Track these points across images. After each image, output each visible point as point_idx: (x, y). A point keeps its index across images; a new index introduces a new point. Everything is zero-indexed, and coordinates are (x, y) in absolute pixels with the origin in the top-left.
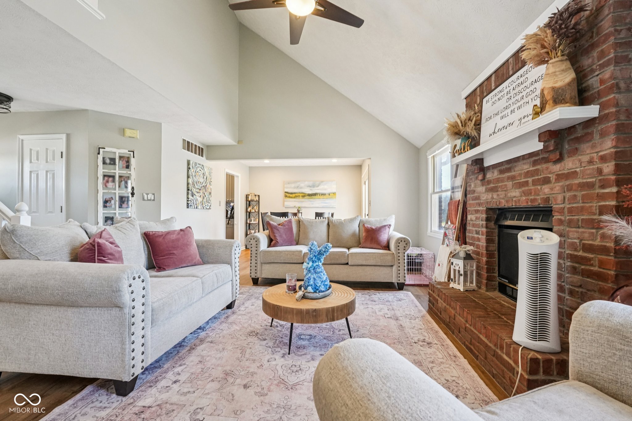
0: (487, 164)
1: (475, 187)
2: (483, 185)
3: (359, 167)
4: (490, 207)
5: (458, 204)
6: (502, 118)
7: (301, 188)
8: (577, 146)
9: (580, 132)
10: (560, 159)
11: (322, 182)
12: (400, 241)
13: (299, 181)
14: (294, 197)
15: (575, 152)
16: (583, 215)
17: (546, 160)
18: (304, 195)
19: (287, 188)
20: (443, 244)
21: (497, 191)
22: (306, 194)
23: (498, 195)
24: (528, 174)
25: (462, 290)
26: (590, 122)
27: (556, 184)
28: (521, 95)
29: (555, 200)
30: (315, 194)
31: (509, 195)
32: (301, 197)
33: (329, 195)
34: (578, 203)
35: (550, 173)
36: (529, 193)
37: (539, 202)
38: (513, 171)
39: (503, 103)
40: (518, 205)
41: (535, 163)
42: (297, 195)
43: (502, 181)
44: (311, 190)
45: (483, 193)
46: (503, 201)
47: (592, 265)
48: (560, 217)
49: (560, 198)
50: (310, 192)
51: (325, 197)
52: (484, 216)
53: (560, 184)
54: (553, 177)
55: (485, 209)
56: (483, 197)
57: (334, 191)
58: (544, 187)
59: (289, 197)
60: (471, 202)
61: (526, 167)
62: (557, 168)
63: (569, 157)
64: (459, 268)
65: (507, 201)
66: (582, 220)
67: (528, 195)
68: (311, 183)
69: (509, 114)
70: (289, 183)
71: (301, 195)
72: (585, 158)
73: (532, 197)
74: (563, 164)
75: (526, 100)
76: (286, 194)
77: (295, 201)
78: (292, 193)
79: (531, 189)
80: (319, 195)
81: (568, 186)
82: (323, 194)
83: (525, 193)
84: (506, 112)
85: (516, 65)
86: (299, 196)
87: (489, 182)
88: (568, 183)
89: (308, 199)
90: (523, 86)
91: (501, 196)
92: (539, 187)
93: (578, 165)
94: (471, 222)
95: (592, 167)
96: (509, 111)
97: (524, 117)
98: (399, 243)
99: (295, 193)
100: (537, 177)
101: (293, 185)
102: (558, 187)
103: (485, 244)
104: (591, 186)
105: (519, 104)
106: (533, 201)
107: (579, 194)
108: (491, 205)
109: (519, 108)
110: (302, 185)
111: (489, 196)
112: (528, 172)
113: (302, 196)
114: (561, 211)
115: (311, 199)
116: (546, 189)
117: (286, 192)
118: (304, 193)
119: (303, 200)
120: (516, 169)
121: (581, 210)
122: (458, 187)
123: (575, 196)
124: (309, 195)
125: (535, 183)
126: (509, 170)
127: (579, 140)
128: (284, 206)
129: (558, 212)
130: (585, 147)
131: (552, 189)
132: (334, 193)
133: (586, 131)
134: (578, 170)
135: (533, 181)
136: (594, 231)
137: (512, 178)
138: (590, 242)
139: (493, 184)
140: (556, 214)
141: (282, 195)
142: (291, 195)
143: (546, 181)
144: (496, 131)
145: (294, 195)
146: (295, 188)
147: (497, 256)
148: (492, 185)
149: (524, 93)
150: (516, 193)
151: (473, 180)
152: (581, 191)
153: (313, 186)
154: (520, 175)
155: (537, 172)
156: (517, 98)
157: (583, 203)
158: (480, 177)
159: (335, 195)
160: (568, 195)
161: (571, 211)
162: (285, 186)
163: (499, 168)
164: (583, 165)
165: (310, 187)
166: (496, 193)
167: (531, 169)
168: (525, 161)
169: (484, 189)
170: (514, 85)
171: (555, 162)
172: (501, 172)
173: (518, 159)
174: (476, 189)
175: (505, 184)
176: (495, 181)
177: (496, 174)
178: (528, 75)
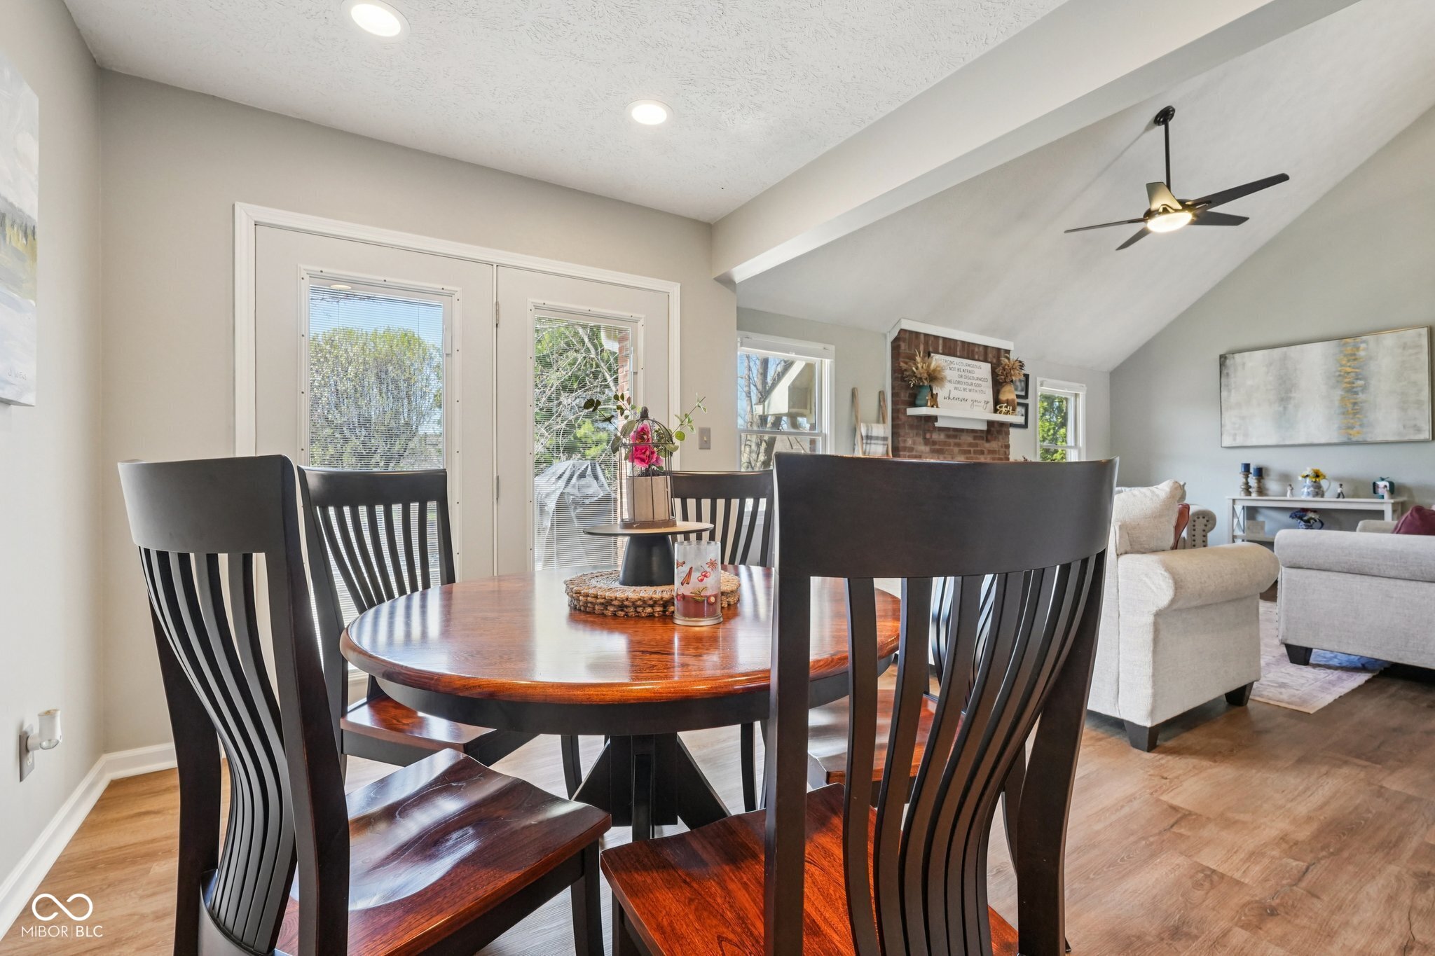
0: (937, 424)
1: (914, 443)
6: (956, 388)
10: (990, 441)
15: (995, 438)
17: (982, 438)
24: (970, 445)
28: (972, 381)
35: (985, 448)
38: (959, 438)
39: (955, 375)
41: (975, 438)
43: (949, 445)
45: (926, 453)
53: (990, 456)
54: (986, 451)
61: (969, 439)
62: (987, 445)
63: (994, 440)
69: (963, 390)
72: (1000, 444)
74: (990, 444)
75: (974, 387)
84: (960, 386)
85: (962, 351)
87: (934, 443)
88: (993, 456)
90: (971, 374)
92: (978, 456)
93: (997, 446)
96: (963, 386)
97: (976, 401)
100: (976, 449)
105: (971, 387)
109: (970, 390)
120: (962, 438)
125: (975, 452)
126: (955, 437)
127: (999, 432)
134: (997, 449)
135: (974, 451)
137: (958, 445)
139: (939, 445)
143: (982, 452)
144: (952, 397)
148: (937, 447)
149: (974, 382)
151: (911, 435)
154: (964, 443)
155: (976, 445)
156: (966, 380)
158: (928, 435)
163: (945, 432)
164: (999, 447)
166: (943, 456)
167: (973, 441)
169: (927, 449)
170: (965, 368)
171: (988, 441)
172: (948, 436)
173: (962, 430)
174: (915, 447)
175: (952, 448)
176: (940, 443)
177: (942, 437)
178: (975, 370)
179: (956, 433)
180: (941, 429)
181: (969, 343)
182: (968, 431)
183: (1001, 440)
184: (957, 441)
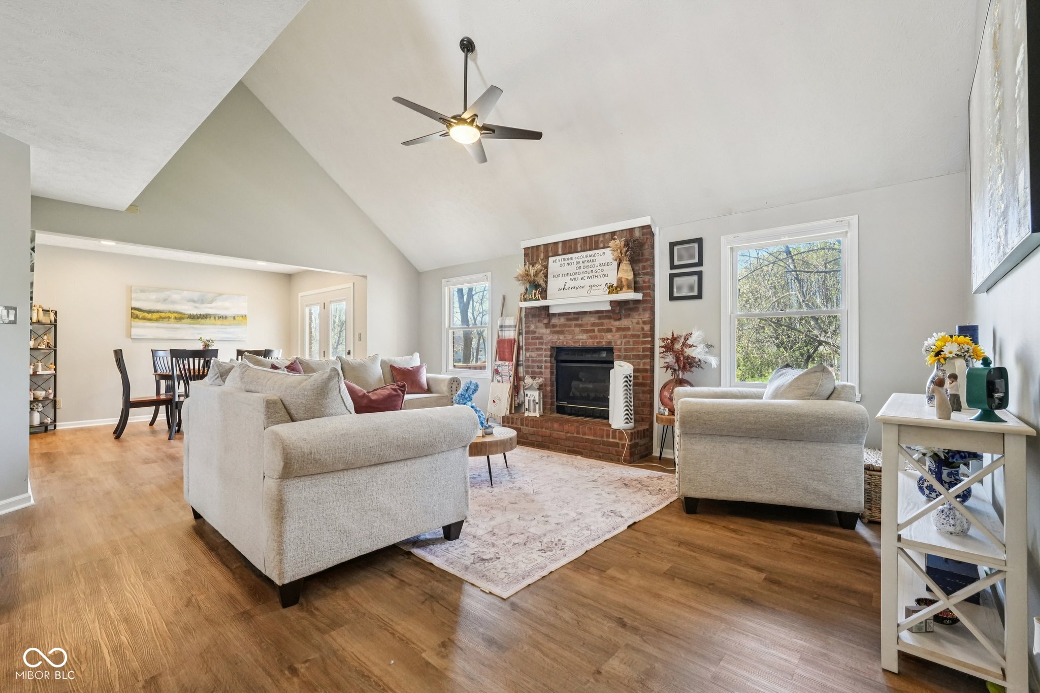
0: (552, 311)
1: (536, 328)
2: (546, 328)
3: (289, 277)
4: (554, 346)
5: (514, 343)
6: (572, 280)
7: (173, 302)
8: (629, 312)
9: (631, 306)
10: (620, 319)
11: (221, 295)
12: (452, 382)
13: (169, 289)
14: (157, 320)
15: (628, 316)
16: (633, 352)
17: (610, 318)
18: (180, 317)
19: (138, 300)
20: (492, 381)
21: (564, 334)
22: (184, 314)
23: (565, 337)
24: (593, 324)
25: (538, 416)
26: (637, 302)
27: (617, 333)
28: (591, 269)
29: (616, 343)
30: (205, 317)
31: (577, 337)
32: (172, 320)
33: (234, 318)
34: (630, 345)
36: (596, 337)
37: (604, 344)
38: (580, 320)
39: (572, 269)
40: (585, 345)
41: (600, 318)
42: (163, 315)
43: (570, 326)
44: (196, 307)
45: (547, 334)
46: (570, 341)
47: (639, 379)
48: (619, 353)
49: (619, 342)
50: (195, 312)
51: (225, 321)
52: (549, 353)
53: (620, 333)
54: (614, 330)
55: (549, 347)
56: (547, 337)
57: (243, 312)
58: (607, 334)
59: (144, 319)
60: (530, 341)
61: (593, 319)
62: (617, 323)
63: (625, 318)
64: (534, 398)
65: (574, 342)
66: (633, 355)
67: (594, 339)
68: (196, 296)
69: (580, 279)
70: (142, 291)
71: (173, 316)
72: (635, 321)
73: (598, 340)
74: (621, 322)
75: (594, 274)
76: (136, 312)
77: (157, 327)
78: (150, 312)
79: (596, 335)
80: (212, 318)
81: (624, 335)
82: (220, 317)
83: (591, 337)
84: (576, 276)
85: (584, 245)
86: (169, 318)
87: (554, 326)
88: (624, 333)
89: (190, 324)
90: (592, 263)
91: (569, 338)
92: (604, 334)
93: (631, 324)
94: (531, 359)
95: (638, 326)
96: (579, 277)
97: (594, 286)
98: (452, 384)
99: (158, 312)
100: (602, 328)
101: (153, 296)
102: (618, 335)
103: (549, 376)
104: (638, 336)
105: (588, 275)
106: (598, 343)
107: (631, 341)
108: (557, 344)
109: (589, 278)
110: (175, 297)
111: (555, 337)
112: (594, 323)
113: (176, 318)
114: (620, 350)
115: (197, 324)
116: (609, 336)
117: (133, 309)
118: (180, 313)
119: (178, 325)
120: (584, 320)
121: (632, 349)
122: (510, 326)
123: (629, 341)
124: (192, 317)
125: (599, 331)
126: (577, 319)
127: (631, 309)
128: (129, 335)
129: (618, 350)
130: (634, 314)
131: (613, 336)
132: (244, 317)
133: (635, 306)
134: (630, 326)
135: (598, 329)
136: (639, 361)
137: (580, 326)
138: (637, 367)
139: (559, 328)
140: (616, 351)
141: (125, 314)
142: (149, 316)
143: (609, 330)
144: (566, 288)
145: (155, 316)
146: (158, 301)
147: (555, 385)
148: (558, 329)
149: (593, 269)
150: (584, 337)
152: (632, 339)
153: (202, 301)
154: (587, 324)
155: (602, 324)
156: (585, 270)
157: (633, 345)
158: (546, 321)
159: (246, 319)
160: (624, 340)
161: (626, 350)
162: (134, 295)
163: (566, 317)
164: (633, 324)
165: (194, 301)
166: (563, 335)
167: (597, 321)
168: (591, 315)
169: (548, 331)
170: (584, 260)
171: (616, 320)
172: (568, 320)
173: (585, 313)
174: (537, 330)
175: (572, 329)
176: (561, 326)
177: (562, 320)
178: (596, 258)
179: (577, 316)
180: (560, 315)
181: (591, 237)
182: (591, 313)
183: (637, 317)
184: (580, 322)
